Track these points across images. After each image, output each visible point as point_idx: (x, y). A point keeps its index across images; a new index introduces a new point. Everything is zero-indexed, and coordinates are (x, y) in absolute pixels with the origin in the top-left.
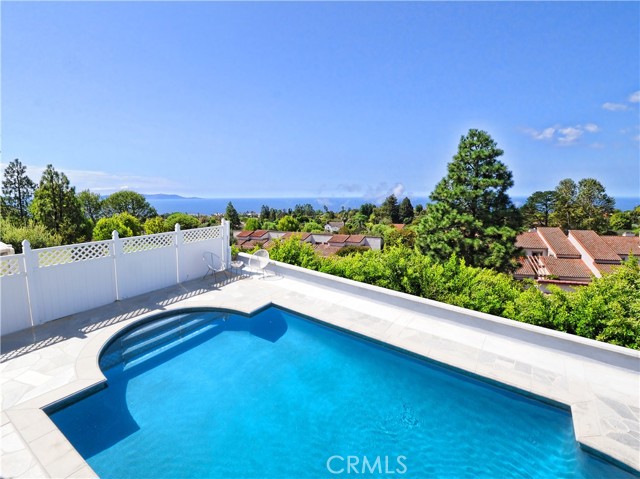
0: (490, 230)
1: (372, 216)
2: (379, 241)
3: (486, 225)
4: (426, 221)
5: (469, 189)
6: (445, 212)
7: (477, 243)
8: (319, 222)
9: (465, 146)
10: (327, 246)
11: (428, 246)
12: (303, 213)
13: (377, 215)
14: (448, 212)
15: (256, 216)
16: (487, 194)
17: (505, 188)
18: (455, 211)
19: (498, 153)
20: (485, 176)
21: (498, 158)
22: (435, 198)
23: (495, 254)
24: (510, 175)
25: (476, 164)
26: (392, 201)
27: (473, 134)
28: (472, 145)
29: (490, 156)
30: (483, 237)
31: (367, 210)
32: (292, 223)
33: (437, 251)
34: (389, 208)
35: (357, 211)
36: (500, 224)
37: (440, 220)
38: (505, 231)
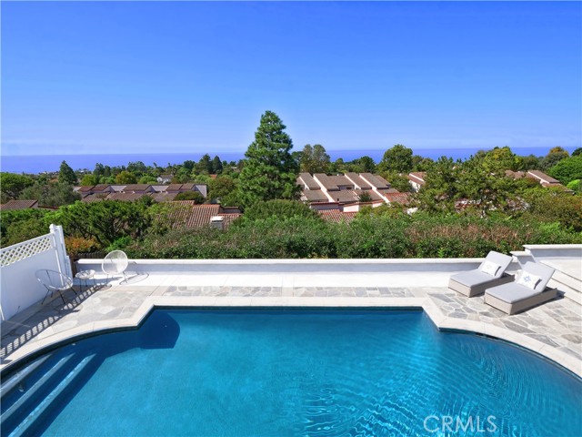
0: (283, 175)
1: (194, 170)
2: (205, 187)
3: (281, 172)
4: (245, 171)
5: (269, 149)
6: (257, 165)
7: (277, 184)
8: (152, 175)
9: (264, 121)
10: (164, 194)
11: (248, 188)
12: (136, 169)
13: (197, 169)
14: (259, 165)
15: (90, 173)
16: (279, 153)
17: (288, 149)
18: (263, 163)
19: (284, 127)
20: (277, 141)
21: (283, 131)
22: (249, 156)
23: (287, 189)
24: (290, 142)
25: (271, 134)
26: (207, 158)
27: (268, 113)
28: (269, 120)
29: (279, 129)
30: (280, 179)
31: (189, 165)
32: (129, 177)
33: (254, 190)
34: (205, 163)
35: (181, 166)
36: (287, 171)
37: (254, 170)
38: (291, 175)
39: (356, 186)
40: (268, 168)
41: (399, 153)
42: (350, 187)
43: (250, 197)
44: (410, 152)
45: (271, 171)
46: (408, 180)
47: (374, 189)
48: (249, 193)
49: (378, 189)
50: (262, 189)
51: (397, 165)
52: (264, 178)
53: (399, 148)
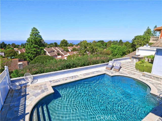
0: (41, 48)
2: (3, 53)
7: (39, 50)
9: (33, 30)
14: (32, 45)
21: (39, 34)
23: (42, 52)
33: (31, 53)
37: (31, 46)
38: (43, 48)
39: (56, 51)
40: (36, 46)
41: (64, 42)
42: (54, 51)
43: (30, 55)
44: (67, 41)
45: (37, 47)
46: (68, 49)
47: (60, 51)
48: (29, 54)
49: (61, 51)
50: (34, 52)
51: (64, 45)
52: (35, 49)
53: (64, 40)
